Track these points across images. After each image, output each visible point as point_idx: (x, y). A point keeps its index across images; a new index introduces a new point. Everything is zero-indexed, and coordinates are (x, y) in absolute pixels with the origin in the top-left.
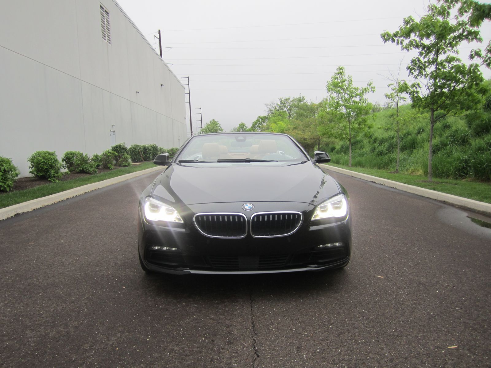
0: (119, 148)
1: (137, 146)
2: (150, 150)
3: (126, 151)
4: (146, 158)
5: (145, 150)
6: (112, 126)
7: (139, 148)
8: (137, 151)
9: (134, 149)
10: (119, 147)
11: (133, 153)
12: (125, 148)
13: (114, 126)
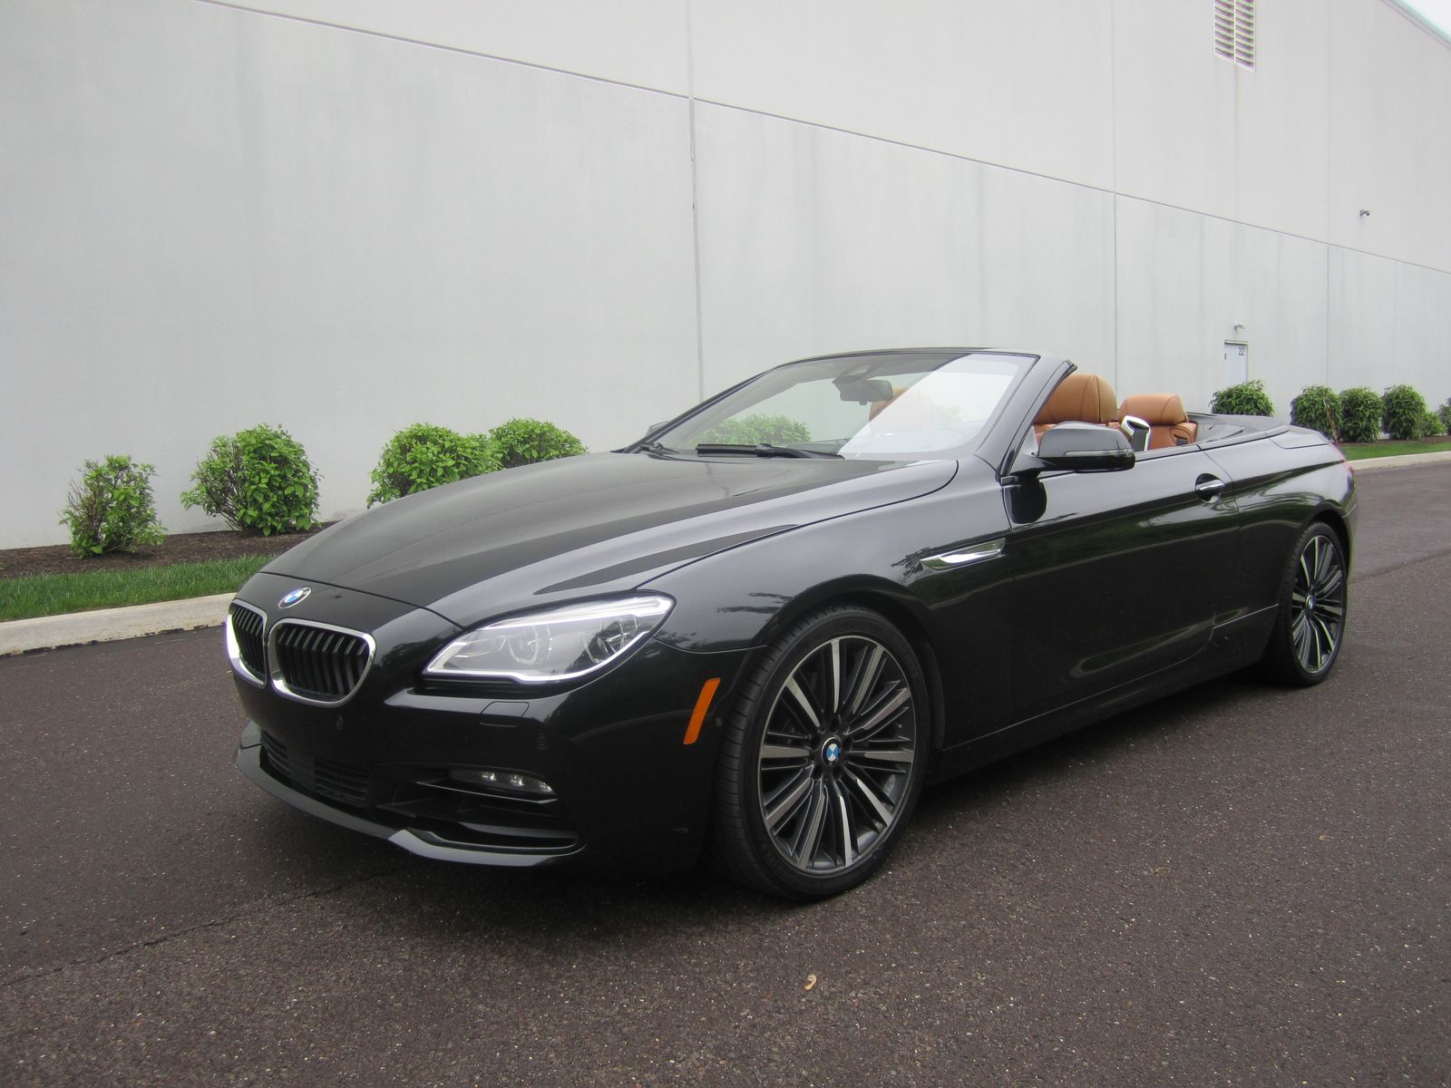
0: (1237, 397)
1: (1322, 392)
2: (1374, 408)
3: (1256, 407)
4: (1355, 432)
5: (1354, 407)
6: (1236, 327)
7: (1324, 399)
8: (1317, 410)
9: (1308, 400)
10: (1234, 395)
11: (1305, 416)
12: (1255, 397)
13: (1241, 326)
